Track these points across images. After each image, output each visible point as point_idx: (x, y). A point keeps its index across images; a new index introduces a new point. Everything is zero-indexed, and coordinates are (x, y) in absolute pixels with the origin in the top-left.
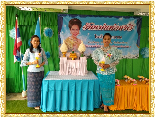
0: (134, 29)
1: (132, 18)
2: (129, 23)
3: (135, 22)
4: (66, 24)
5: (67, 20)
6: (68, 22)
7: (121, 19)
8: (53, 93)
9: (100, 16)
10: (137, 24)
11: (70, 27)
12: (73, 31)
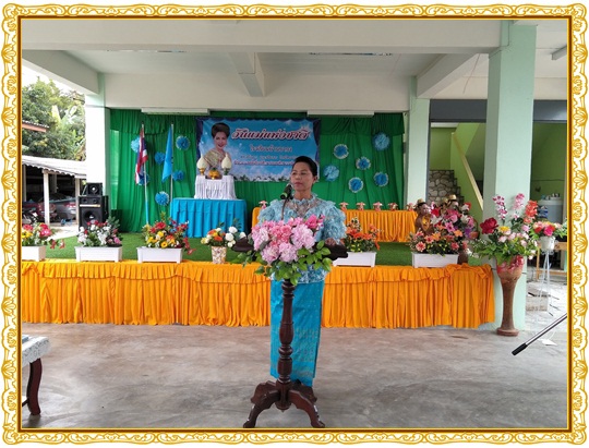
0: (310, 136)
1: (305, 121)
2: (302, 129)
3: (310, 126)
4: (207, 130)
5: (209, 124)
6: (210, 128)
7: (289, 122)
8: (184, 213)
10: (314, 129)
11: (214, 136)
12: (218, 141)
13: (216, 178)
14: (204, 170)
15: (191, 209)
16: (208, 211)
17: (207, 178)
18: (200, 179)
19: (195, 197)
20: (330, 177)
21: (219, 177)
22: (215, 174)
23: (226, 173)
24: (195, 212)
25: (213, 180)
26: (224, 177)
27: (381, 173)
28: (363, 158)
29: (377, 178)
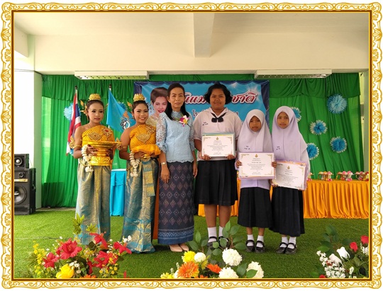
0: (258, 99)
1: (252, 83)
2: (249, 91)
3: (258, 88)
5: (148, 89)
7: (235, 85)
9: (200, 82)
12: (158, 107)
27: (338, 138)
28: (319, 121)
29: (335, 143)
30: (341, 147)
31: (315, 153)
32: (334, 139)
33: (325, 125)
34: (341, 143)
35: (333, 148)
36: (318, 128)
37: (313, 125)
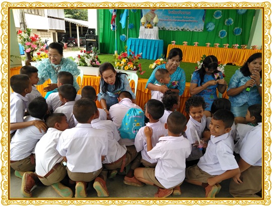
8: (134, 46)
13: (150, 28)
14: (144, 23)
15: (137, 44)
16: (145, 45)
17: (145, 27)
18: (142, 28)
19: (139, 38)
20: (210, 29)
21: (151, 27)
22: (149, 26)
23: (155, 26)
24: (139, 46)
25: (148, 29)
26: (154, 27)
27: (238, 28)
28: (230, 18)
29: (236, 30)
30: (238, 32)
31: (225, 35)
32: (236, 28)
33: (232, 20)
34: (239, 30)
35: (234, 33)
36: (229, 22)
37: (227, 20)
